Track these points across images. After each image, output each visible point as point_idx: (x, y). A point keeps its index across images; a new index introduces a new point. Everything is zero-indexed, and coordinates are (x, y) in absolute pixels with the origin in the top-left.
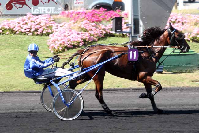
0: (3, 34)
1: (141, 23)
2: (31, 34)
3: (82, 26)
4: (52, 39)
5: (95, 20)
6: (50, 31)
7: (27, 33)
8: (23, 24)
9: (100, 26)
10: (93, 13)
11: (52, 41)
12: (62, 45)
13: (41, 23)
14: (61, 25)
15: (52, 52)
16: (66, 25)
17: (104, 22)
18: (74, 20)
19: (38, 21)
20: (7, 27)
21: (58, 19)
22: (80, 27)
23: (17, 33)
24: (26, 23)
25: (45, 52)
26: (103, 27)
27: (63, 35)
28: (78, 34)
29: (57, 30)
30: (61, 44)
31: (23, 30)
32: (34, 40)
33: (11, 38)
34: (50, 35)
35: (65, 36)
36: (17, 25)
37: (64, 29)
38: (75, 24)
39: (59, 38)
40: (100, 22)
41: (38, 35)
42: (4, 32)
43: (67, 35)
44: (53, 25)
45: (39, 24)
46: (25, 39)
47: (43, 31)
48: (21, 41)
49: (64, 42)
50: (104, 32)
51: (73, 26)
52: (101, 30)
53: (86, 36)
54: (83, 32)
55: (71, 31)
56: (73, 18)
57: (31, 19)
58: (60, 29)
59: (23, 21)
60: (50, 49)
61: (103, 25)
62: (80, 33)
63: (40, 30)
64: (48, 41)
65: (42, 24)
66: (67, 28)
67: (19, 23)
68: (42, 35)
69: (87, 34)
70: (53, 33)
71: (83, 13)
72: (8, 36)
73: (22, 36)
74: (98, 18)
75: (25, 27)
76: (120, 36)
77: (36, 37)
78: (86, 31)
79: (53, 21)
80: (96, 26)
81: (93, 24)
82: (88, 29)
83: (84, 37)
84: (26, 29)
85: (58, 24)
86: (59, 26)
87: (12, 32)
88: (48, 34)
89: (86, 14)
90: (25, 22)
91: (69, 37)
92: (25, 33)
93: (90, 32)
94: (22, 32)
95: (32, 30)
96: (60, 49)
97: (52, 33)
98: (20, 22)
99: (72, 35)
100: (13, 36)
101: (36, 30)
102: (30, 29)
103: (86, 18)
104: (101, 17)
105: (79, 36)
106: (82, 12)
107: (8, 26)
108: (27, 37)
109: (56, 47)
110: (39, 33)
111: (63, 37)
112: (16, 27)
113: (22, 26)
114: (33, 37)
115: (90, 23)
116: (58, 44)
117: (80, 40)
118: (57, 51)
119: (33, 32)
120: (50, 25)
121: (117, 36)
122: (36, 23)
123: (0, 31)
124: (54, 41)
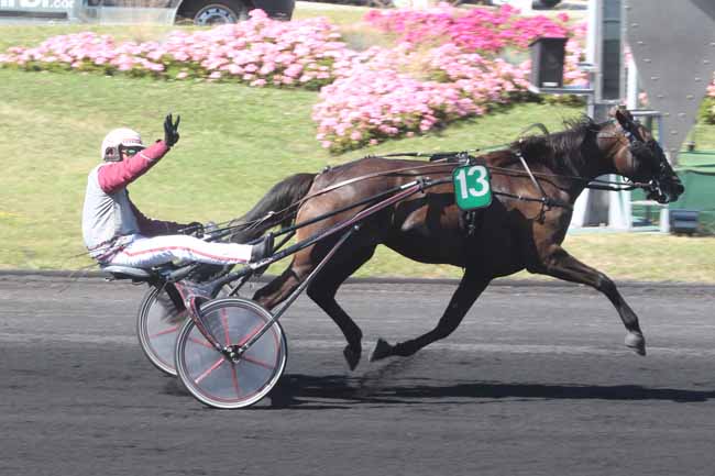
0: (167, 78)
2: (261, 82)
3: (435, 64)
4: (330, 101)
5: (481, 42)
6: (326, 76)
7: (247, 77)
8: (235, 48)
9: (495, 65)
10: (473, 20)
11: (329, 109)
12: (361, 126)
13: (298, 46)
14: (364, 55)
15: (327, 144)
16: (382, 58)
17: (510, 52)
18: (409, 41)
19: (288, 39)
20: (180, 56)
21: (354, 34)
22: (426, 67)
23: (216, 75)
24: (246, 46)
25: (302, 147)
26: (506, 69)
27: (366, 89)
28: (420, 89)
29: (348, 73)
30: (356, 121)
31: (234, 69)
33: (191, 93)
34: (323, 88)
35: (372, 93)
36: (215, 50)
37: (371, 69)
38: (412, 55)
39: (353, 101)
40: (498, 50)
41: (282, 86)
42: (169, 72)
43: (380, 90)
44: (336, 54)
45: (291, 49)
46: (238, 98)
47: (301, 74)
48: (225, 105)
49: (367, 115)
50: (509, 87)
51: (402, 60)
52: (499, 80)
53: (443, 95)
54: (434, 83)
55: (393, 77)
56: (405, 36)
57: (264, 32)
58: (358, 68)
59: (237, 37)
60: (319, 136)
61: (507, 61)
62: (427, 84)
63: (292, 70)
64: (316, 106)
65: (299, 51)
66: (382, 68)
67: (222, 43)
68: (298, 85)
69: (449, 90)
70: (335, 83)
71: (437, 19)
72: (183, 85)
73: (229, 87)
74: (491, 38)
76: (563, 102)
77: (277, 92)
78: (447, 79)
79: (338, 40)
80: (481, 66)
81: (473, 57)
82: (453, 73)
83: (438, 101)
84: (243, 66)
85: (352, 53)
86: (356, 60)
87: (196, 69)
88: (316, 86)
89: (451, 21)
90: (241, 40)
91: (386, 99)
92: (240, 76)
93: (461, 83)
94: (230, 75)
95: (265, 70)
96: (355, 136)
97: (331, 81)
98: (226, 39)
99: (397, 93)
100: (199, 86)
101: (279, 70)
102: (260, 64)
103: (449, 38)
104: (502, 33)
105: (421, 96)
106: (440, 16)
107: (187, 53)
108: (245, 90)
109: (340, 130)
110: (288, 81)
111: (365, 99)
112: (211, 58)
113: (230, 55)
114: (265, 92)
115: (463, 51)
116: (348, 119)
117: (423, 108)
118: (343, 144)
119: (267, 76)
120: (327, 54)
121: (553, 102)
122: (281, 47)
123: (158, 67)
124: (335, 110)
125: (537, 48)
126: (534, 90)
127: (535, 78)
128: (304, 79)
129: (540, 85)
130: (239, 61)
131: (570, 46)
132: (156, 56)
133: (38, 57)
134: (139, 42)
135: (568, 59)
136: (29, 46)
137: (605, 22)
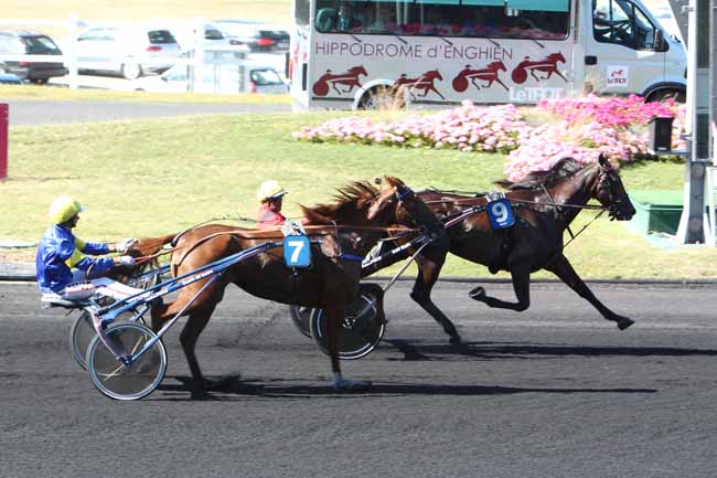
0: (408, 146)
2: (470, 148)
3: (586, 135)
4: (516, 161)
5: (615, 121)
6: (513, 144)
7: (461, 145)
8: (453, 126)
9: (625, 136)
10: (612, 105)
11: (515, 167)
13: (494, 124)
14: (538, 130)
16: (550, 132)
17: (635, 127)
18: (568, 120)
19: (487, 120)
20: (416, 132)
21: (530, 116)
22: (580, 136)
23: (439, 144)
24: (460, 124)
26: (633, 138)
27: (540, 153)
28: (576, 152)
31: (452, 140)
32: (475, 161)
33: (423, 157)
34: (511, 153)
35: (544, 155)
36: (439, 127)
37: (543, 139)
38: (570, 129)
39: (531, 161)
40: (627, 125)
41: (484, 151)
42: (408, 143)
43: (549, 153)
44: (519, 129)
45: (490, 126)
46: (455, 159)
47: (497, 142)
48: (446, 165)
50: (635, 150)
51: (563, 133)
52: (628, 146)
54: (585, 149)
55: (558, 144)
56: (565, 116)
57: (471, 115)
58: (534, 139)
59: (454, 119)
61: (633, 133)
62: (580, 149)
63: (490, 141)
64: (506, 165)
65: (496, 127)
66: (551, 138)
67: (444, 123)
68: (494, 151)
69: (594, 153)
70: (520, 149)
72: (417, 151)
73: (448, 152)
74: (623, 117)
75: (464, 130)
76: (671, 160)
77: (481, 155)
78: (593, 145)
79: (521, 120)
80: (616, 136)
81: (611, 130)
82: (598, 142)
84: (458, 138)
85: (531, 128)
86: (532, 134)
87: (428, 141)
88: (507, 150)
89: (596, 107)
90: (456, 121)
92: (457, 144)
93: (602, 148)
94: (449, 144)
95: (472, 141)
97: (516, 148)
98: (446, 120)
100: (428, 151)
101: (482, 141)
102: (469, 137)
103: (595, 118)
104: (631, 114)
105: (577, 157)
106: (588, 104)
107: (420, 129)
108: (458, 154)
110: (488, 147)
111: (539, 159)
112: (436, 132)
113: (449, 131)
114: (472, 154)
115: (604, 127)
116: (527, 173)
119: (473, 144)
120: (514, 130)
121: (665, 160)
122: (482, 125)
123: (401, 139)
124: (519, 166)
125: (654, 124)
126: (653, 153)
127: (652, 144)
128: (499, 145)
129: (656, 150)
130: (455, 134)
131: (675, 123)
132: (400, 132)
133: (321, 133)
134: (388, 122)
135: (674, 131)
136: (314, 126)
137: (698, 108)
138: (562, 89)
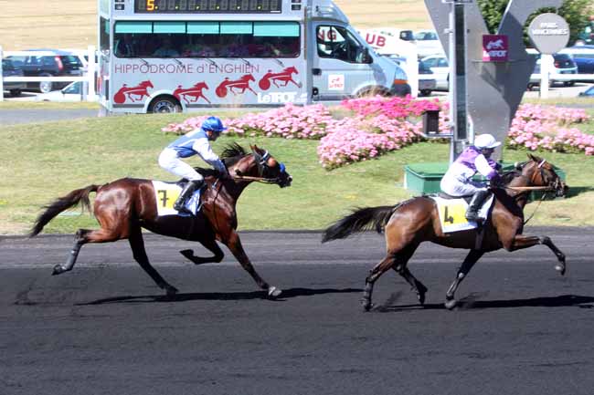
0: (246, 136)
1: (469, 120)
2: (291, 136)
3: (375, 125)
4: (325, 145)
5: (397, 114)
6: (323, 132)
7: (284, 134)
9: (404, 124)
10: (394, 102)
11: (325, 148)
12: (341, 156)
13: (309, 118)
14: (341, 122)
15: (324, 165)
16: (349, 123)
17: (411, 118)
18: (362, 114)
19: (304, 115)
20: (251, 125)
21: (335, 112)
22: (371, 126)
23: (269, 134)
24: (284, 119)
25: (312, 167)
26: (410, 126)
27: (343, 138)
28: (369, 137)
29: (333, 130)
30: (338, 154)
31: (279, 131)
32: (297, 145)
34: (321, 139)
35: (346, 140)
36: (269, 122)
37: (345, 128)
38: (364, 121)
39: (337, 144)
40: (405, 117)
41: (301, 138)
42: (247, 133)
43: (349, 138)
44: (327, 122)
45: (306, 120)
46: (281, 144)
47: (311, 132)
49: (344, 151)
50: (412, 135)
51: (360, 123)
52: (407, 132)
53: (380, 140)
54: (375, 134)
55: (356, 132)
56: (360, 111)
57: (292, 112)
58: (338, 128)
59: (279, 115)
60: (321, 162)
61: (410, 122)
62: (371, 135)
63: (307, 130)
64: (318, 147)
65: (310, 121)
66: (350, 127)
67: (272, 118)
68: (309, 137)
69: (383, 137)
70: (328, 136)
71: (377, 103)
72: (253, 139)
73: (277, 139)
74: (402, 111)
75: (283, 124)
76: (438, 141)
77: (300, 141)
78: (381, 132)
79: (328, 115)
80: (397, 125)
81: (394, 121)
82: (385, 130)
83: (378, 143)
84: (283, 129)
85: (335, 121)
86: (337, 124)
87: (261, 132)
88: (318, 137)
89: (382, 105)
90: (281, 117)
91: (352, 142)
92: (282, 134)
93: (388, 134)
94: (276, 134)
95: (293, 131)
96: (339, 161)
97: (325, 135)
98: (274, 116)
99: (358, 140)
100: (262, 139)
101: (301, 130)
102: (290, 128)
103: (382, 112)
104: (407, 109)
105: (370, 141)
107: (255, 124)
108: (284, 140)
109: (331, 159)
110: (305, 136)
111: (342, 143)
112: (267, 126)
113: (276, 124)
114: (294, 141)
115: (389, 118)
116: (334, 154)
117: (371, 147)
118: (333, 165)
119: (294, 134)
120: (323, 122)
121: (433, 141)
122: (300, 119)
123: (242, 131)
124: (328, 149)
125: (426, 115)
126: (424, 136)
127: (425, 130)
128: (312, 134)
129: (427, 133)
130: (280, 127)
131: (441, 114)
132: (240, 126)
133: (183, 128)
134: (232, 119)
135: (440, 120)
136: (179, 123)
137: (458, 106)
138: (295, 93)
